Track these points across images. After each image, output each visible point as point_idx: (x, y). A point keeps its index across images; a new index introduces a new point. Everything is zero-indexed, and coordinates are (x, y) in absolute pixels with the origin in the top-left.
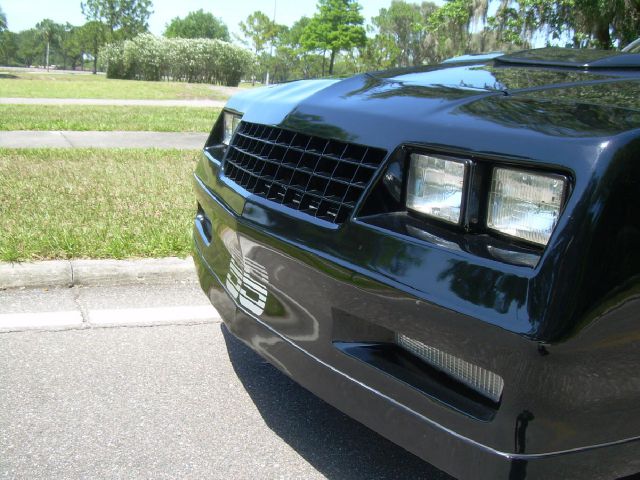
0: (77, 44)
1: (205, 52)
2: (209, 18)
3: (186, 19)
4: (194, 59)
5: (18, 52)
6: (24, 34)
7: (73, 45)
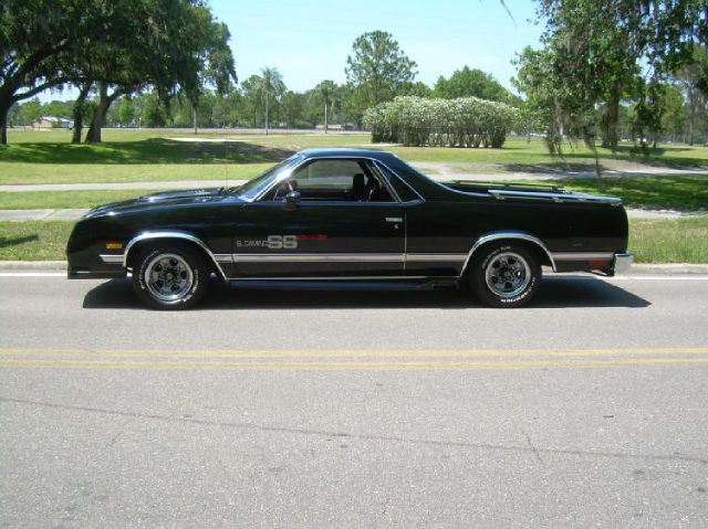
0: (354, 105)
1: (464, 111)
2: (478, 74)
3: (452, 79)
4: (454, 120)
5: (303, 114)
6: (308, 93)
7: (351, 107)
